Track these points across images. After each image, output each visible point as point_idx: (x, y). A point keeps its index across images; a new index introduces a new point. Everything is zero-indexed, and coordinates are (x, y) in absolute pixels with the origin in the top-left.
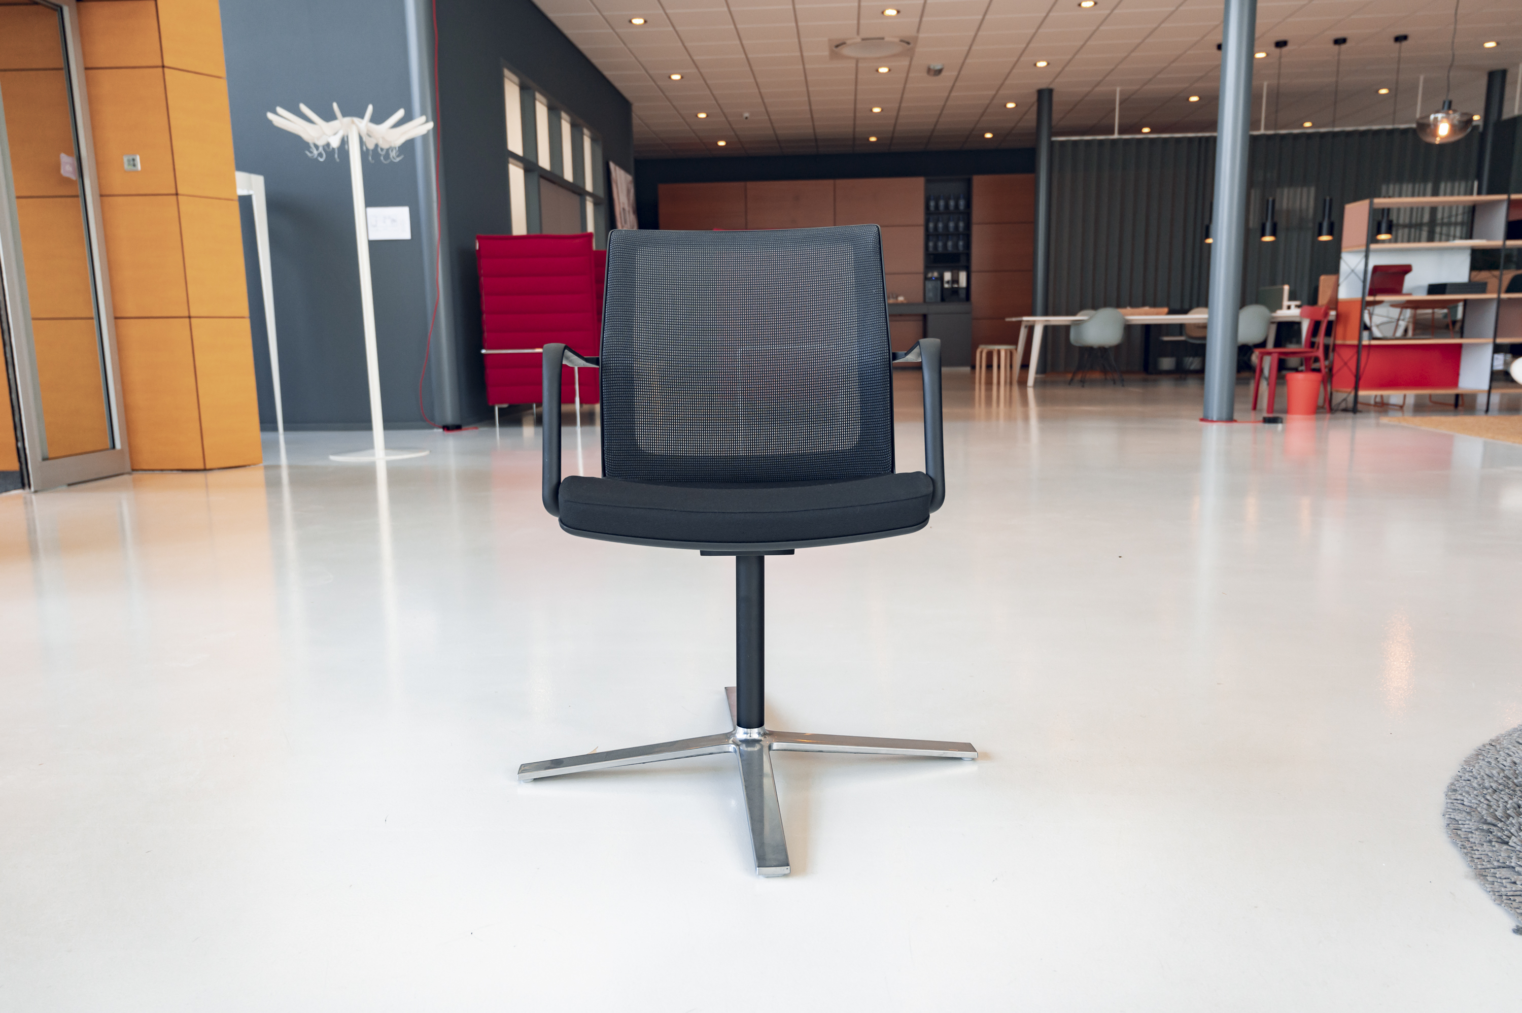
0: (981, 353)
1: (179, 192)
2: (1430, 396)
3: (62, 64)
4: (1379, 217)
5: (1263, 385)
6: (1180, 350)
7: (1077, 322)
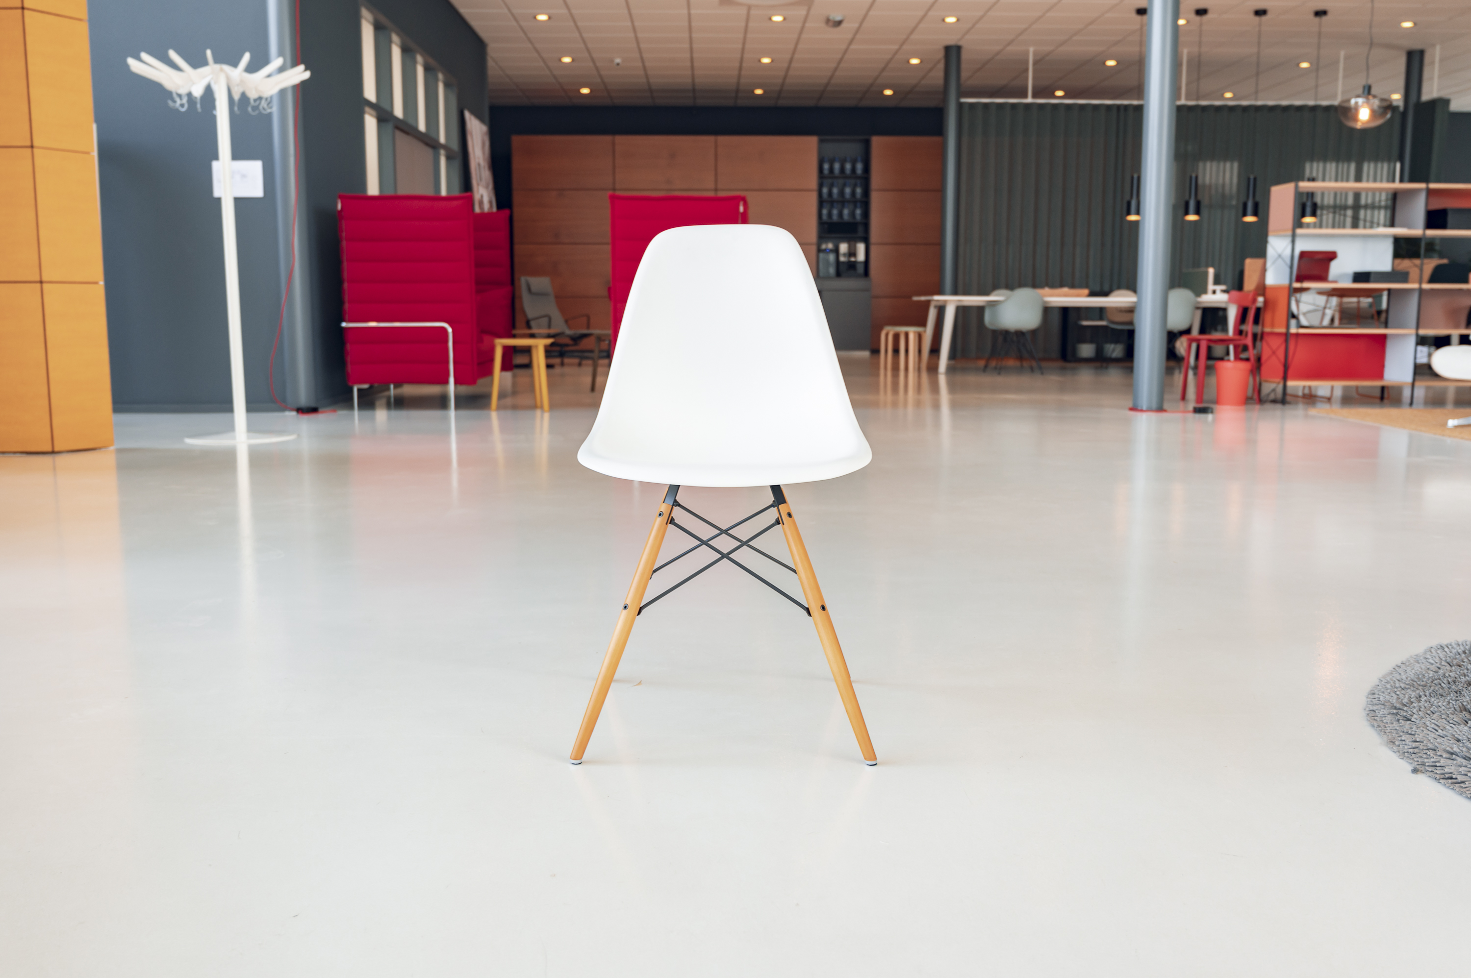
0: (887, 335)
1: (36, 144)
2: (1357, 388)
4: (1305, 199)
5: (1191, 374)
6: (1101, 336)
7: (993, 303)
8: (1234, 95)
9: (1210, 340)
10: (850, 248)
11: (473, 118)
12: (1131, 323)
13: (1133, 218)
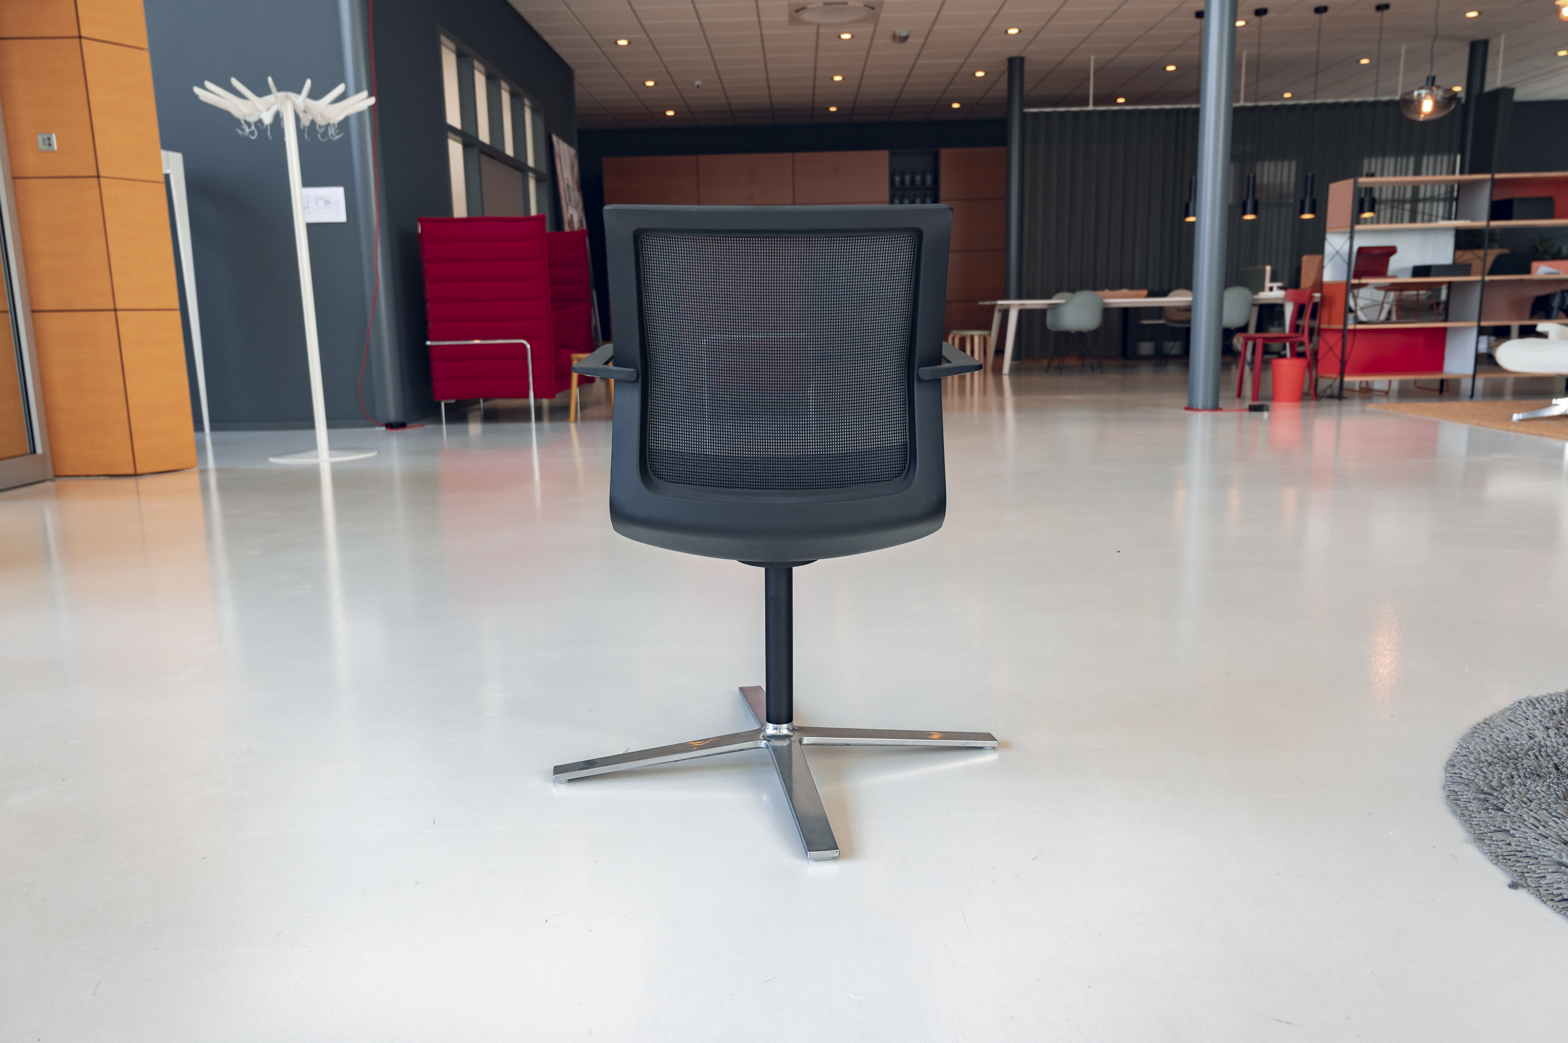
0: (954, 339)
1: (101, 174)
2: (1415, 381)
4: (1363, 195)
5: (1247, 370)
6: (1160, 334)
7: (1054, 306)
8: (1293, 94)
9: (1265, 339)
11: (561, 141)
12: (1189, 321)
13: (1191, 219)
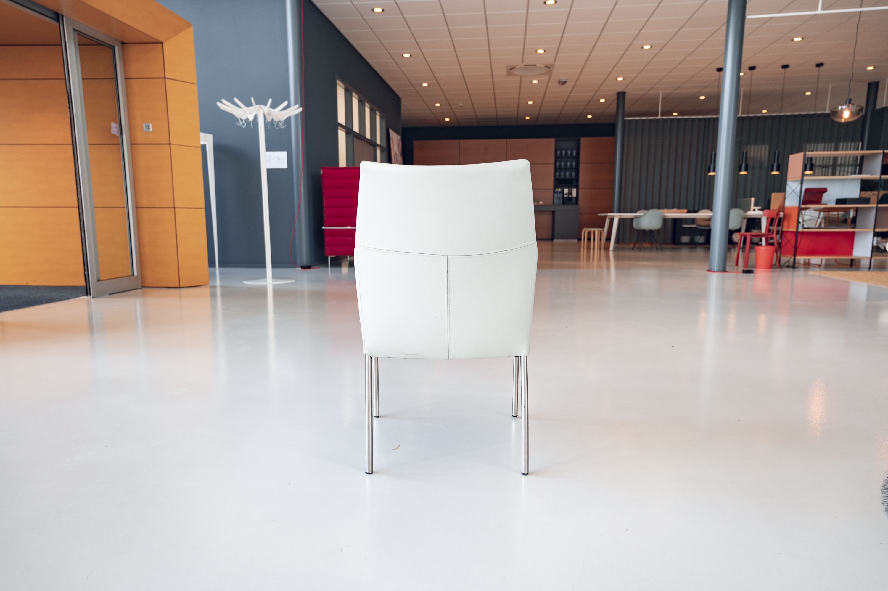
0: (584, 232)
1: (172, 143)
3: (114, 77)
4: (808, 161)
5: (741, 251)
6: (693, 232)
7: (638, 217)
8: (768, 111)
9: (752, 236)
10: (569, 191)
11: (393, 132)
12: (709, 226)
13: (711, 174)
